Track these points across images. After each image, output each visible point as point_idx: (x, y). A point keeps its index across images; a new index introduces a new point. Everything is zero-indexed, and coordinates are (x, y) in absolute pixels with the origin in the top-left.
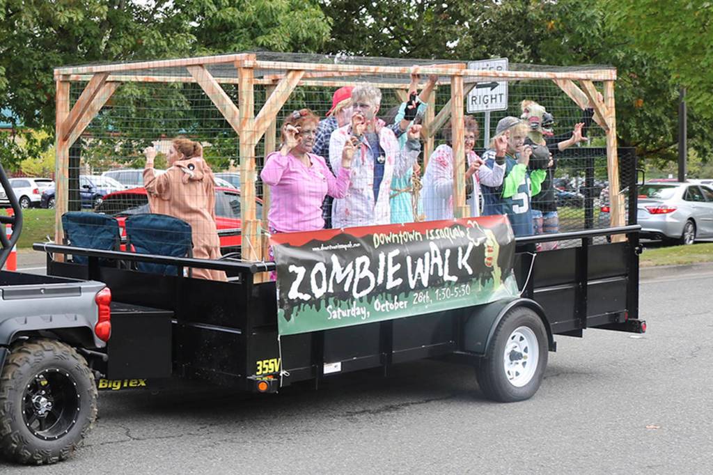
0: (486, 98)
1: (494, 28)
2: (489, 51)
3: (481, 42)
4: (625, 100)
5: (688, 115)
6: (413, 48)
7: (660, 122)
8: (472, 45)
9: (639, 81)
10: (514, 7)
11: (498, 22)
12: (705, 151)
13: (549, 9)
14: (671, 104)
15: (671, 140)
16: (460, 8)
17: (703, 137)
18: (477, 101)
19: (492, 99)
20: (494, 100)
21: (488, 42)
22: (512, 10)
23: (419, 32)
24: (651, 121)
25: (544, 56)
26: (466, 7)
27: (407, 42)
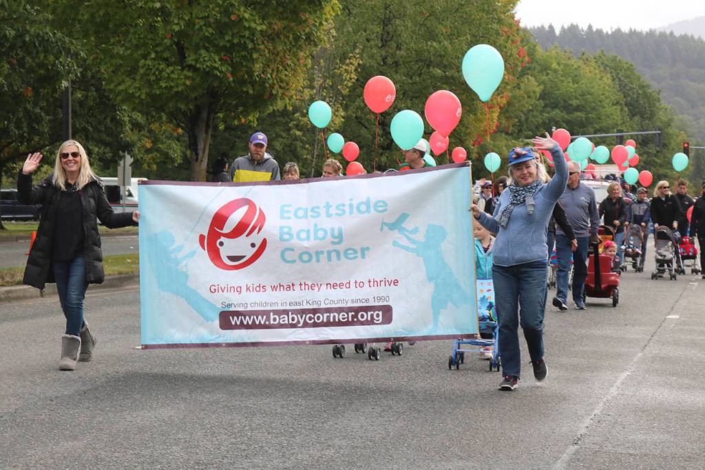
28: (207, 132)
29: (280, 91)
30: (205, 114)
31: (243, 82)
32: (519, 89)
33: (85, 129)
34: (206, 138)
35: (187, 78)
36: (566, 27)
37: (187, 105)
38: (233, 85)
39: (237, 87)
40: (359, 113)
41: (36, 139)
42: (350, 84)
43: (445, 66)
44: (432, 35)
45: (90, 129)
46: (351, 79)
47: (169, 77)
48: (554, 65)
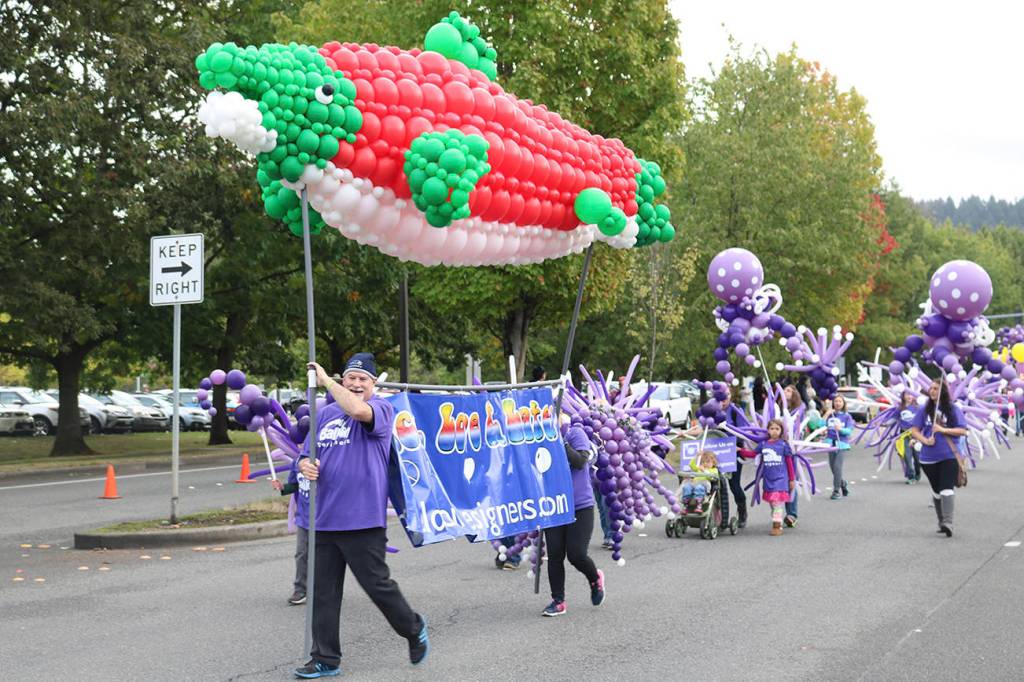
0: (175, 286)
1: (176, 194)
2: (170, 223)
3: (160, 211)
4: (339, 292)
5: (410, 312)
6: (69, 215)
7: (377, 320)
8: (147, 215)
9: (354, 268)
10: (201, 168)
11: (182, 186)
12: (429, 356)
13: (246, 173)
14: (390, 298)
15: (391, 343)
16: (132, 165)
17: (426, 339)
18: (164, 290)
19: (183, 287)
20: (186, 290)
21: (168, 212)
22: (199, 171)
23: (77, 194)
24: (368, 318)
25: (238, 235)
26: (139, 164)
27: (59, 207)
28: (522, 339)
29: (600, 294)
30: (520, 321)
31: (557, 285)
32: (905, 269)
33: (424, 331)
34: (523, 346)
35: (497, 283)
36: (966, 199)
37: (499, 312)
38: (546, 288)
39: (551, 290)
40: (704, 308)
41: (378, 340)
42: (689, 280)
43: (796, 256)
44: (782, 222)
45: (430, 331)
46: (689, 274)
47: (478, 283)
48: (946, 243)
